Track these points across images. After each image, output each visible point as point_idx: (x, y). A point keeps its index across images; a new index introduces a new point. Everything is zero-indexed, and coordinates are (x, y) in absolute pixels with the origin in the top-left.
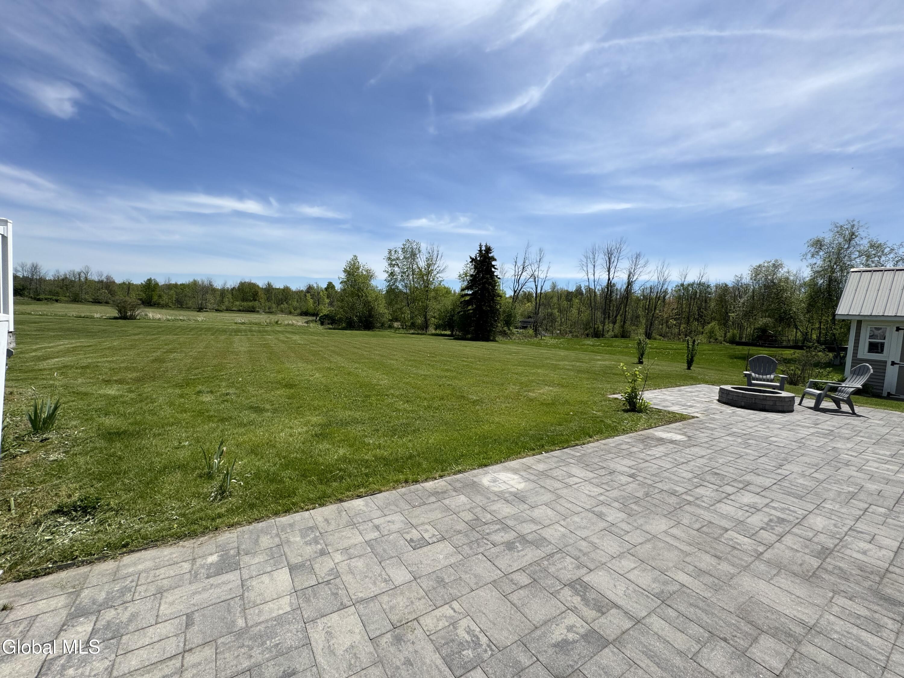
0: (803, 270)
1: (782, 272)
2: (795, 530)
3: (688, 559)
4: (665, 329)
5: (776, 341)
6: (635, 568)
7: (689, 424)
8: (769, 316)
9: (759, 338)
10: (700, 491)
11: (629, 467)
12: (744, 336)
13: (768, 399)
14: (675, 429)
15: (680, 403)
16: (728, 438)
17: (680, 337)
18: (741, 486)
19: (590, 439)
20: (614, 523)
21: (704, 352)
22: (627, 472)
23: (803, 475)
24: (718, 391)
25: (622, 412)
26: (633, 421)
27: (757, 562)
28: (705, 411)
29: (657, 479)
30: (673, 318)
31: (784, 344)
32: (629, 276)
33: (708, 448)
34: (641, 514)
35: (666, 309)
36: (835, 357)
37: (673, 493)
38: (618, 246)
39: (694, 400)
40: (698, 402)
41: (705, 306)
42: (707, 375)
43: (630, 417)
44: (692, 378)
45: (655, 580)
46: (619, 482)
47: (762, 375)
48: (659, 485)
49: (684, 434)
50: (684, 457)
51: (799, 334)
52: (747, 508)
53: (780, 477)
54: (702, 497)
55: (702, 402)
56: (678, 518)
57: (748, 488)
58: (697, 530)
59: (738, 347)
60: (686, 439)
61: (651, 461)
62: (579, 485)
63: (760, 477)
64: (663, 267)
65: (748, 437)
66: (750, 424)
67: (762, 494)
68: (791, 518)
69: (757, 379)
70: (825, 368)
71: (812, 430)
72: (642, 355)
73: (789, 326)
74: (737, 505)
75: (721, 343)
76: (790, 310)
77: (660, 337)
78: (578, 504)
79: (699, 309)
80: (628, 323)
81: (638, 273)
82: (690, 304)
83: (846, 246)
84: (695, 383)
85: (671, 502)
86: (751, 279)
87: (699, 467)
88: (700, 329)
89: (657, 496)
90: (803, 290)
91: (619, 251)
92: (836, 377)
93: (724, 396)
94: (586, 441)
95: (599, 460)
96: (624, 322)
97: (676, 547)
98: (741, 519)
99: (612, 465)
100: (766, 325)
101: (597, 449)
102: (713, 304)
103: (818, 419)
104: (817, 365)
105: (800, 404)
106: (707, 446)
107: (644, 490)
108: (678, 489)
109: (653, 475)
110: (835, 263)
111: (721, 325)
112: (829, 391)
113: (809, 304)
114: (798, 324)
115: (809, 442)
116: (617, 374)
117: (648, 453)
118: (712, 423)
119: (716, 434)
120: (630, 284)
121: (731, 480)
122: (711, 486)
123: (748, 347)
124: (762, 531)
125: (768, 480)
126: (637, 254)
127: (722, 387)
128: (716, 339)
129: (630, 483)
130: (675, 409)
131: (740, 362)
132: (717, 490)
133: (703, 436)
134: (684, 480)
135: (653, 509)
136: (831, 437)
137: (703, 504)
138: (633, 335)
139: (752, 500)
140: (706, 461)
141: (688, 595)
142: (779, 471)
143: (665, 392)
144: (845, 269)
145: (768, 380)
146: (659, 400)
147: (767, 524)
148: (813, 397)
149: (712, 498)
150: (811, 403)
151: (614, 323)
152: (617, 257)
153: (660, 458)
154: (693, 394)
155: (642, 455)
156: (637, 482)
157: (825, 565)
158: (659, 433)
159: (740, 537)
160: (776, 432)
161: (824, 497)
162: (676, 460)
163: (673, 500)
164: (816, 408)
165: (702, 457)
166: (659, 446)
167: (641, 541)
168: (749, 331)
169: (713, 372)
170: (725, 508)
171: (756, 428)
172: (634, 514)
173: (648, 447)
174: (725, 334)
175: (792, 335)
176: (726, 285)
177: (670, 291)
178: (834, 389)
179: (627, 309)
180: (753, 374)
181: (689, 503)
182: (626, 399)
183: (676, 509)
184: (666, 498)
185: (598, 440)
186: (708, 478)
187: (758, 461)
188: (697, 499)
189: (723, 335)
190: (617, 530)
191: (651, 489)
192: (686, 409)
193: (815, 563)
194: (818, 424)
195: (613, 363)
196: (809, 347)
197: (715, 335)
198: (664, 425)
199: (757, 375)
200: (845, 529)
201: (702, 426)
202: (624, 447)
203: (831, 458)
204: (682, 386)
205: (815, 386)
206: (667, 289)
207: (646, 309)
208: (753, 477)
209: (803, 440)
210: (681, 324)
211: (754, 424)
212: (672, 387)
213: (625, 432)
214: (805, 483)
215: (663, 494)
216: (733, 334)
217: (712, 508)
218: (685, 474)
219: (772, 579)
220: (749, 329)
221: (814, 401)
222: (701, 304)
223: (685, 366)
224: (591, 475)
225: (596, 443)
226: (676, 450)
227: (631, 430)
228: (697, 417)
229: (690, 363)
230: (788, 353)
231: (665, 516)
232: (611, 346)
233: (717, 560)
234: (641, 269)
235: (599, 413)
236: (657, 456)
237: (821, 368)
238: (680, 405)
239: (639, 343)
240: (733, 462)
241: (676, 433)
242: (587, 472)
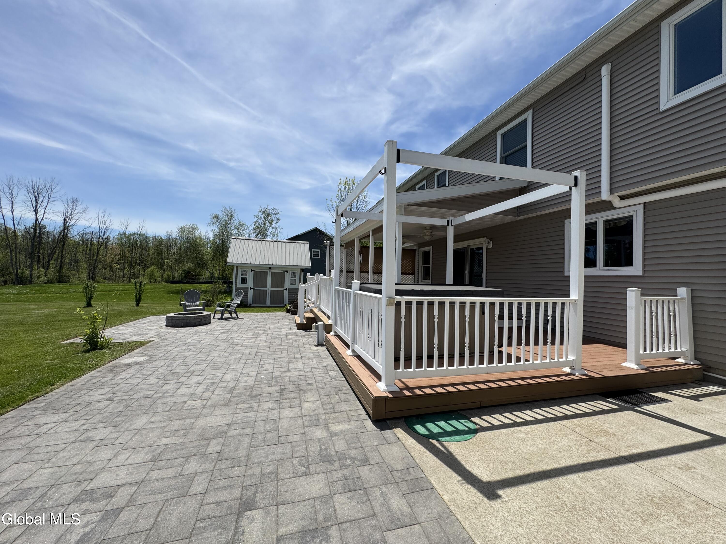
0: (208, 232)
1: (197, 233)
2: (219, 385)
3: (166, 429)
4: (108, 273)
5: (196, 279)
6: (130, 455)
7: (148, 347)
8: (192, 263)
9: (186, 277)
10: (166, 388)
11: (105, 394)
12: (176, 276)
13: (197, 318)
14: (138, 354)
15: (137, 334)
16: (177, 349)
17: (124, 279)
18: (189, 374)
19: (53, 387)
20: (103, 438)
21: (148, 291)
22: (103, 399)
23: (220, 356)
24: (165, 319)
25: (83, 354)
26: (97, 358)
27: (204, 410)
28: (158, 335)
29: (132, 393)
30: (117, 263)
31: (201, 281)
32: (65, 220)
33: (165, 359)
34: (125, 422)
35: (108, 255)
36: (228, 287)
37: (147, 397)
38: (48, 186)
39: (148, 329)
40: (152, 330)
41: (145, 254)
42: (154, 309)
43: (93, 355)
44: (142, 313)
45: (146, 454)
46: (98, 408)
47: (192, 303)
48: (135, 396)
49: (146, 355)
50: (150, 370)
51: (209, 274)
52: (195, 385)
53: (209, 362)
54: (167, 391)
55: (154, 329)
56: (154, 410)
57: (194, 374)
58: (168, 411)
59: (172, 285)
60: (148, 358)
61: (124, 383)
62: (55, 428)
63: (199, 366)
64: (104, 216)
65: (189, 344)
66: (189, 336)
67: (202, 374)
68: (217, 380)
69: (189, 306)
70: (223, 294)
71: (221, 331)
72: (90, 299)
73: (203, 269)
74: (189, 386)
75: (160, 282)
76: (203, 258)
77: (104, 280)
78: (60, 443)
79: (140, 254)
80: (65, 268)
81: (76, 217)
82: (132, 251)
83: (229, 222)
84: (145, 316)
85: (146, 403)
86: (179, 235)
87: (161, 373)
88: (142, 271)
89: (136, 404)
90: (209, 245)
91: (49, 192)
92: (229, 299)
93: (170, 321)
94: (48, 390)
95: (71, 400)
96: (61, 267)
97: (157, 427)
98: (193, 393)
99: (87, 399)
100: (190, 268)
101: (65, 392)
102: (151, 252)
103: (223, 325)
104: (220, 293)
105: (214, 318)
106: (164, 358)
107: (123, 404)
108: (150, 392)
109: (128, 392)
110: (224, 231)
111: (159, 268)
112: (227, 307)
113: (213, 255)
114: (208, 267)
115: (221, 338)
116: (65, 321)
117: (119, 378)
118: (165, 342)
119: (169, 348)
120: (66, 228)
121: (183, 373)
122: (172, 382)
123: (181, 285)
124: (204, 393)
125: (203, 365)
126: (73, 198)
127: (168, 315)
128: (156, 280)
129: (109, 405)
130: (134, 339)
131: (175, 296)
132: (176, 383)
133: (160, 353)
134: (153, 385)
135: (134, 413)
136: (230, 333)
137: (169, 394)
138: (73, 279)
139: (197, 380)
140: (165, 368)
141: (170, 448)
142: (208, 359)
143: (122, 328)
144: (229, 235)
145: (196, 306)
146: (118, 335)
147: (206, 389)
148: (219, 312)
149: (173, 388)
150: (218, 316)
151: (47, 268)
152: (46, 198)
153: (130, 378)
154: (146, 324)
155: (114, 382)
156: (116, 401)
157: (233, 395)
158: (125, 360)
159: (193, 402)
160: (204, 337)
161: (230, 364)
162: (143, 375)
163: (148, 401)
164: (222, 319)
165: (162, 366)
166: (127, 370)
167: (129, 438)
168: (179, 272)
169: (157, 305)
170: (182, 391)
171: (193, 338)
172: (119, 424)
173: (120, 373)
174: (162, 276)
175: (205, 275)
176: (161, 238)
177: (112, 238)
178: (229, 306)
179: (64, 253)
180: (187, 303)
181: (160, 398)
182: (87, 341)
183: (151, 406)
184: (143, 402)
185: (63, 385)
186: (169, 378)
187: (197, 357)
188: (164, 393)
189: (161, 276)
190: (107, 442)
191: (129, 401)
192: (143, 337)
193: (229, 396)
194: (223, 327)
195: (54, 310)
196: (216, 283)
197: (155, 276)
198: (128, 353)
199: (189, 304)
200: (239, 375)
201: (158, 346)
202: (94, 381)
203: (230, 343)
204: (135, 320)
205: (220, 306)
206: (109, 236)
207: (86, 254)
208: (195, 367)
209: (217, 338)
210: (124, 268)
211: (191, 335)
212: (127, 323)
213: (91, 369)
214: (221, 360)
215: (139, 401)
216: (168, 275)
217: (175, 394)
218: (153, 382)
219: (212, 413)
220: (179, 271)
221: (220, 314)
222: (142, 251)
223: (135, 303)
224: (67, 415)
225: (61, 388)
226: (142, 368)
227: (98, 365)
228: (153, 341)
229: (138, 302)
230: (205, 287)
231: (144, 413)
232: (46, 293)
233: (183, 421)
234: (79, 215)
235: (55, 362)
236: (128, 377)
237: (222, 295)
238: (138, 335)
239: (86, 288)
240: (183, 363)
241: (139, 356)
242: (61, 415)
